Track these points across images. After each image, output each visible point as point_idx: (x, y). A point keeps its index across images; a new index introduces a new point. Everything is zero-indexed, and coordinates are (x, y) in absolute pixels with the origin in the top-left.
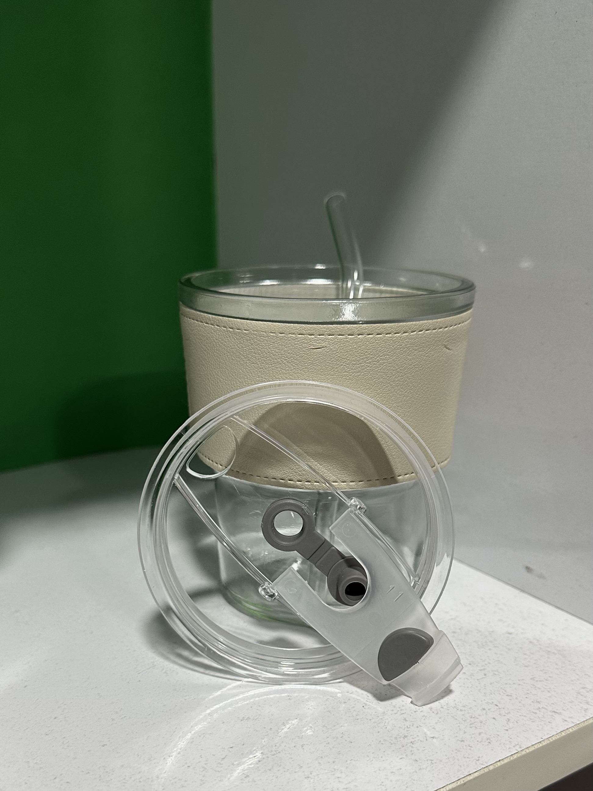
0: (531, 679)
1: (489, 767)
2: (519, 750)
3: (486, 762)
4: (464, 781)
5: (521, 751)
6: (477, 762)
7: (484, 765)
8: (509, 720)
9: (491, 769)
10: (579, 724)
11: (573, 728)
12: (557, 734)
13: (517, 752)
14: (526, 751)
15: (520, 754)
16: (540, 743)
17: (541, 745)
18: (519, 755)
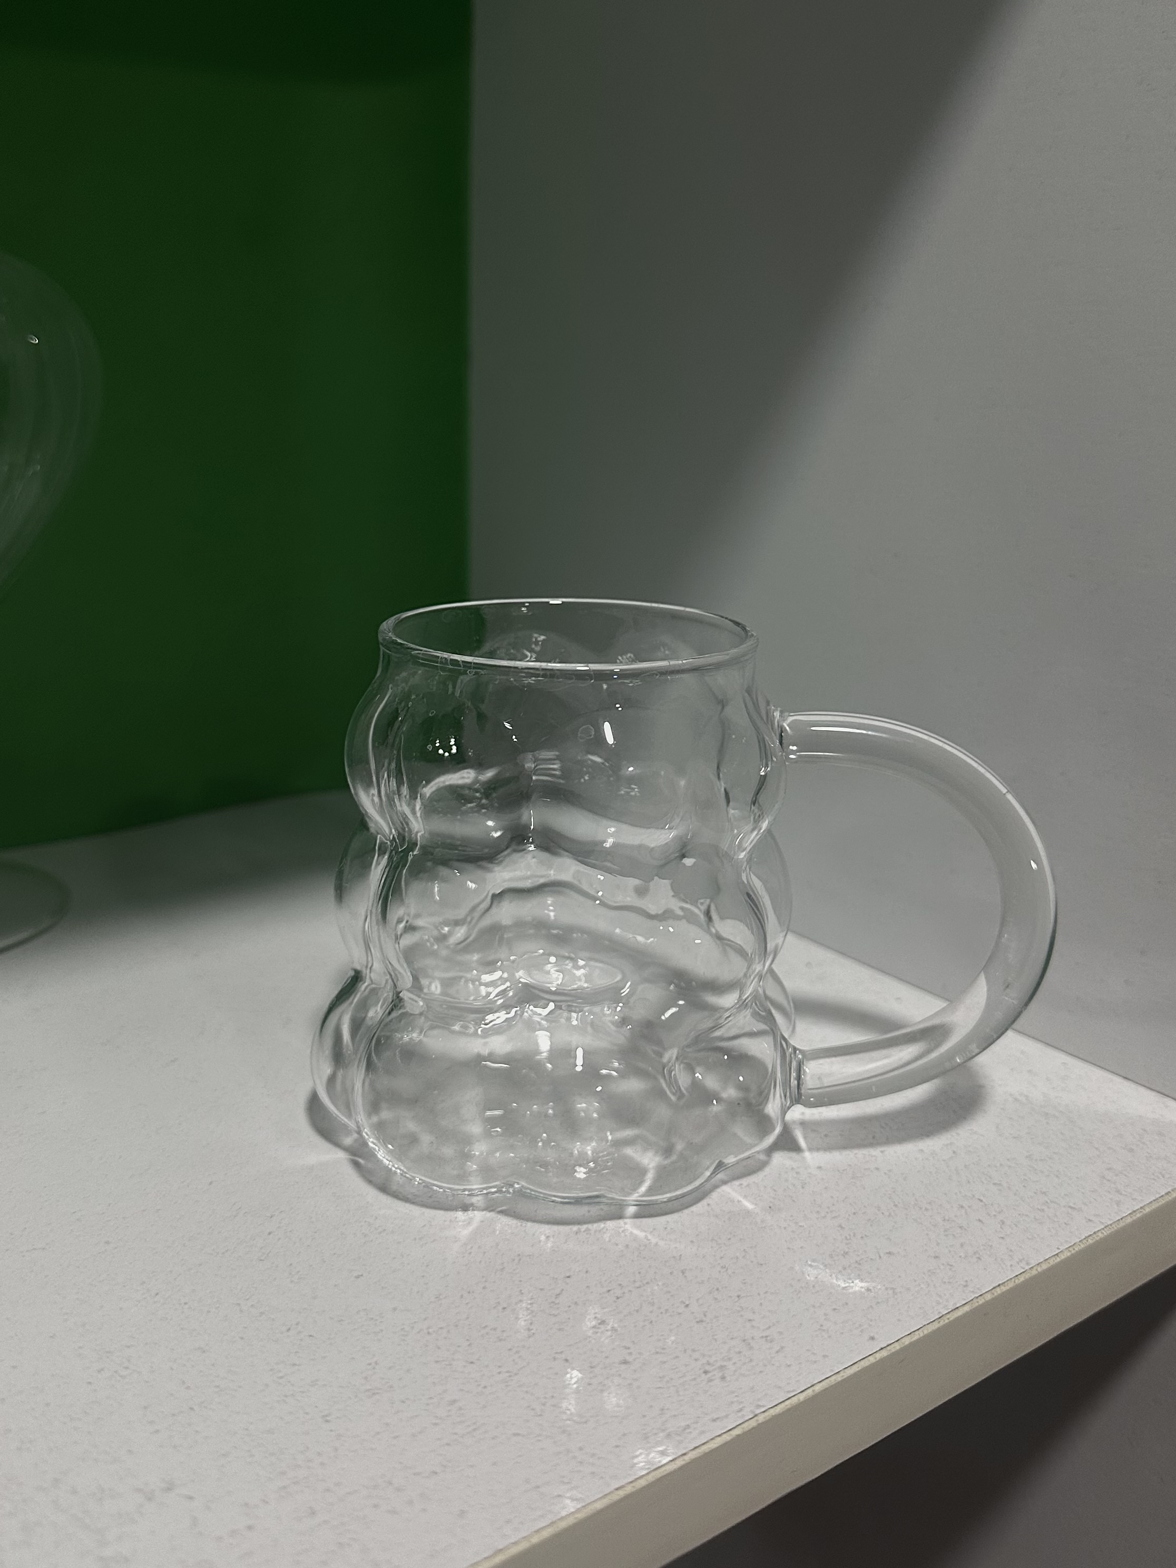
0: (1027, 1157)
1: (984, 1295)
2: (1027, 1268)
3: (978, 1289)
4: (948, 1319)
5: (1030, 1268)
6: (965, 1289)
7: (976, 1293)
8: (1003, 1222)
9: (987, 1299)
10: (1111, 1225)
11: (1103, 1231)
12: (1080, 1241)
13: (1024, 1271)
14: (1037, 1270)
15: (1029, 1274)
16: (1056, 1256)
17: (1058, 1260)
18: (1027, 1276)
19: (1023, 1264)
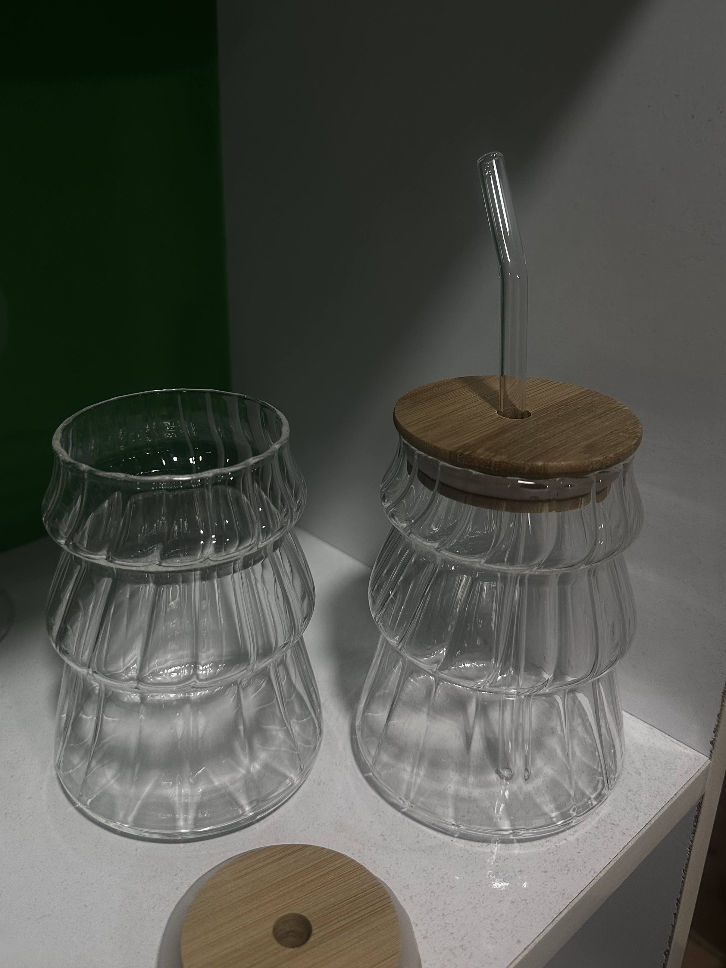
1: (575, 900)
4: (557, 920)
5: (596, 876)
9: (575, 903)
10: (636, 836)
11: (632, 841)
12: (621, 851)
13: (593, 878)
14: (600, 876)
19: (593, 872)
